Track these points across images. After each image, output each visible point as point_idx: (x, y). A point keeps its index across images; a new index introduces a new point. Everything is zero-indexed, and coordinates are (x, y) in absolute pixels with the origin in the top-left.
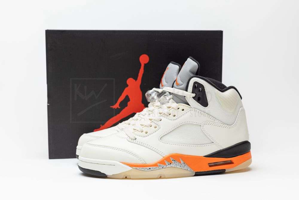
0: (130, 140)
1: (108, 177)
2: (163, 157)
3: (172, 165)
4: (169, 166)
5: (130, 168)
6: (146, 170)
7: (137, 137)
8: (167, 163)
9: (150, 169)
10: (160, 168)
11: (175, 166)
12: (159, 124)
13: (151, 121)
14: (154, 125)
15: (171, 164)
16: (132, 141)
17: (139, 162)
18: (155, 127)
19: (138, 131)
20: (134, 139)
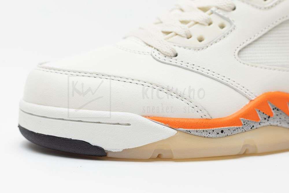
0: (162, 58)
1: (109, 155)
2: (251, 101)
3: (271, 122)
4: (267, 123)
5: (173, 132)
6: (214, 135)
7: (178, 50)
8: (260, 116)
9: (222, 132)
10: (245, 128)
11: (278, 124)
12: (231, 19)
13: (209, 12)
14: (217, 21)
15: (269, 117)
16: (168, 60)
17: (195, 115)
18: (222, 27)
19: (177, 34)
20: (173, 55)
